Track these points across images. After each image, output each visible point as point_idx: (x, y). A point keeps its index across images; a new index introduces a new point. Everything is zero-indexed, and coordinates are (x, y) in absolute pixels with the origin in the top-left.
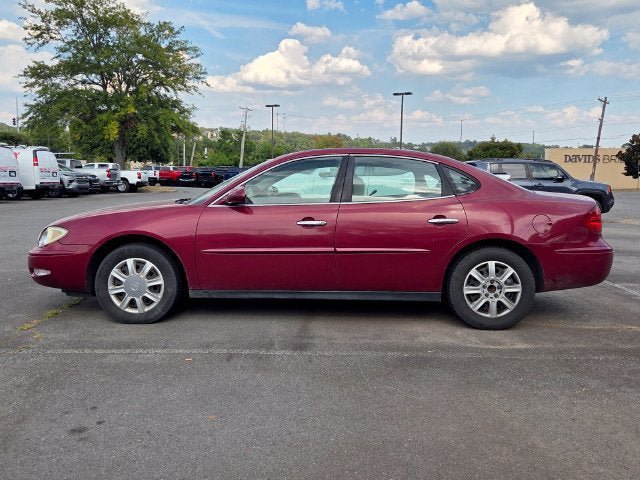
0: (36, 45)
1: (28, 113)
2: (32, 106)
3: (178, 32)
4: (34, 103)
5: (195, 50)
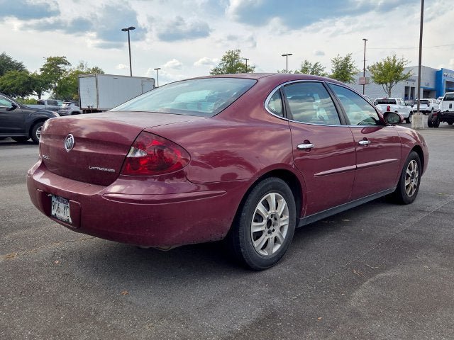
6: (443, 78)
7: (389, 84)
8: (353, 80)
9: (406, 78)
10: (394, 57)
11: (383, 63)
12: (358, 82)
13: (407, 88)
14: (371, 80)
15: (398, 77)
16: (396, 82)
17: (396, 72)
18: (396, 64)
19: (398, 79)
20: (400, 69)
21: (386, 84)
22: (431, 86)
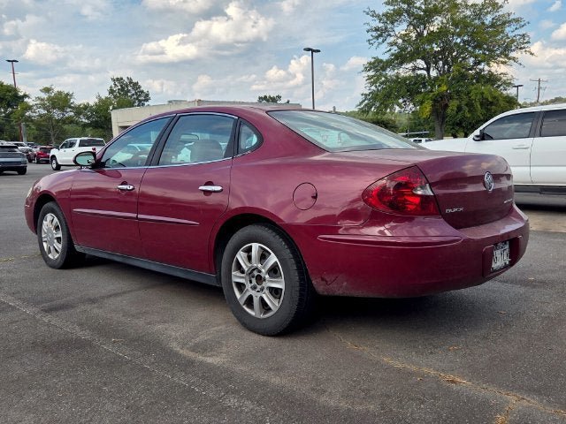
0: (376, 44)
1: (363, 101)
2: (366, 95)
3: (501, 7)
4: (367, 92)
5: (517, 20)
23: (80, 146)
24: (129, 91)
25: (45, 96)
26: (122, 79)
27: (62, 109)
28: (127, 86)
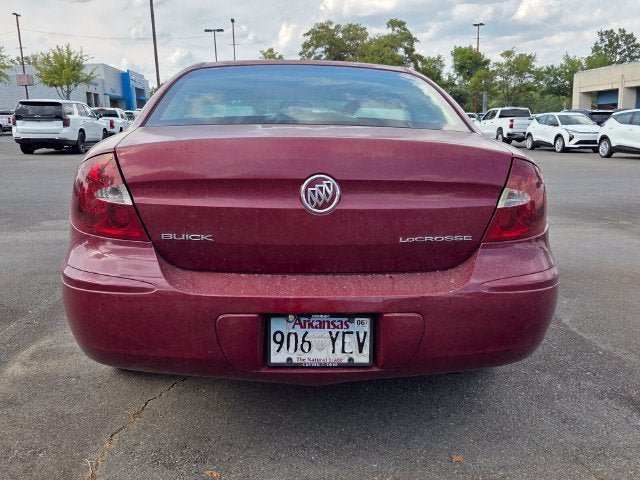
6: (132, 83)
7: (65, 87)
8: (6, 77)
9: (87, 81)
10: (68, 47)
11: (51, 55)
12: (15, 81)
13: (88, 94)
14: (37, 80)
15: (78, 77)
16: (76, 86)
17: (74, 70)
18: (72, 57)
19: (77, 80)
20: (77, 66)
21: (61, 86)
22: (118, 94)
23: (500, 117)
24: (619, 46)
25: (503, 60)
26: (612, 31)
27: (520, 74)
28: (617, 40)
